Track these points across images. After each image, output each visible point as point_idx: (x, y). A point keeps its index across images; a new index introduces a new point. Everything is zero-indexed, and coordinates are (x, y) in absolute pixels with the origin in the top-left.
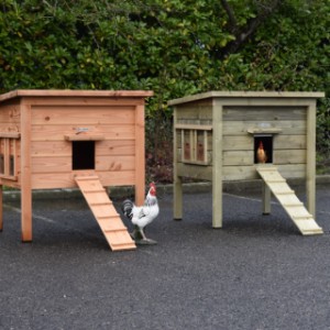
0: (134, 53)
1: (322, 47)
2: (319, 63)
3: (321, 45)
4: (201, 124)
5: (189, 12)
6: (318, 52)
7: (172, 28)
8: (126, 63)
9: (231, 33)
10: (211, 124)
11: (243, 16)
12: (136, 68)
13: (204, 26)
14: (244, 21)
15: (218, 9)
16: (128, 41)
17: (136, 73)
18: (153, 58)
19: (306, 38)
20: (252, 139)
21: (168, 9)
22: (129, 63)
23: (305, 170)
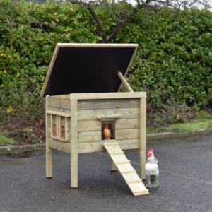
0: (34, 49)
1: (160, 44)
2: (158, 55)
3: (159, 43)
4: (63, 112)
5: (71, 22)
6: (157, 47)
7: (60, 32)
8: (28, 56)
9: (99, 35)
10: (69, 112)
11: (107, 24)
12: (35, 59)
13: (80, 31)
14: (108, 28)
15: (91, 20)
16: (30, 42)
17: (35, 63)
18: (46, 52)
19: (149, 38)
20: (100, 123)
21: (57, 20)
22: (30, 56)
23: (139, 143)
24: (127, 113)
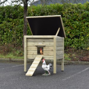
24: (48, 44)
